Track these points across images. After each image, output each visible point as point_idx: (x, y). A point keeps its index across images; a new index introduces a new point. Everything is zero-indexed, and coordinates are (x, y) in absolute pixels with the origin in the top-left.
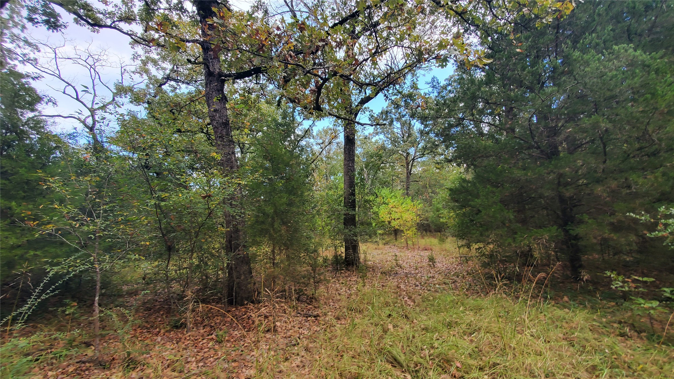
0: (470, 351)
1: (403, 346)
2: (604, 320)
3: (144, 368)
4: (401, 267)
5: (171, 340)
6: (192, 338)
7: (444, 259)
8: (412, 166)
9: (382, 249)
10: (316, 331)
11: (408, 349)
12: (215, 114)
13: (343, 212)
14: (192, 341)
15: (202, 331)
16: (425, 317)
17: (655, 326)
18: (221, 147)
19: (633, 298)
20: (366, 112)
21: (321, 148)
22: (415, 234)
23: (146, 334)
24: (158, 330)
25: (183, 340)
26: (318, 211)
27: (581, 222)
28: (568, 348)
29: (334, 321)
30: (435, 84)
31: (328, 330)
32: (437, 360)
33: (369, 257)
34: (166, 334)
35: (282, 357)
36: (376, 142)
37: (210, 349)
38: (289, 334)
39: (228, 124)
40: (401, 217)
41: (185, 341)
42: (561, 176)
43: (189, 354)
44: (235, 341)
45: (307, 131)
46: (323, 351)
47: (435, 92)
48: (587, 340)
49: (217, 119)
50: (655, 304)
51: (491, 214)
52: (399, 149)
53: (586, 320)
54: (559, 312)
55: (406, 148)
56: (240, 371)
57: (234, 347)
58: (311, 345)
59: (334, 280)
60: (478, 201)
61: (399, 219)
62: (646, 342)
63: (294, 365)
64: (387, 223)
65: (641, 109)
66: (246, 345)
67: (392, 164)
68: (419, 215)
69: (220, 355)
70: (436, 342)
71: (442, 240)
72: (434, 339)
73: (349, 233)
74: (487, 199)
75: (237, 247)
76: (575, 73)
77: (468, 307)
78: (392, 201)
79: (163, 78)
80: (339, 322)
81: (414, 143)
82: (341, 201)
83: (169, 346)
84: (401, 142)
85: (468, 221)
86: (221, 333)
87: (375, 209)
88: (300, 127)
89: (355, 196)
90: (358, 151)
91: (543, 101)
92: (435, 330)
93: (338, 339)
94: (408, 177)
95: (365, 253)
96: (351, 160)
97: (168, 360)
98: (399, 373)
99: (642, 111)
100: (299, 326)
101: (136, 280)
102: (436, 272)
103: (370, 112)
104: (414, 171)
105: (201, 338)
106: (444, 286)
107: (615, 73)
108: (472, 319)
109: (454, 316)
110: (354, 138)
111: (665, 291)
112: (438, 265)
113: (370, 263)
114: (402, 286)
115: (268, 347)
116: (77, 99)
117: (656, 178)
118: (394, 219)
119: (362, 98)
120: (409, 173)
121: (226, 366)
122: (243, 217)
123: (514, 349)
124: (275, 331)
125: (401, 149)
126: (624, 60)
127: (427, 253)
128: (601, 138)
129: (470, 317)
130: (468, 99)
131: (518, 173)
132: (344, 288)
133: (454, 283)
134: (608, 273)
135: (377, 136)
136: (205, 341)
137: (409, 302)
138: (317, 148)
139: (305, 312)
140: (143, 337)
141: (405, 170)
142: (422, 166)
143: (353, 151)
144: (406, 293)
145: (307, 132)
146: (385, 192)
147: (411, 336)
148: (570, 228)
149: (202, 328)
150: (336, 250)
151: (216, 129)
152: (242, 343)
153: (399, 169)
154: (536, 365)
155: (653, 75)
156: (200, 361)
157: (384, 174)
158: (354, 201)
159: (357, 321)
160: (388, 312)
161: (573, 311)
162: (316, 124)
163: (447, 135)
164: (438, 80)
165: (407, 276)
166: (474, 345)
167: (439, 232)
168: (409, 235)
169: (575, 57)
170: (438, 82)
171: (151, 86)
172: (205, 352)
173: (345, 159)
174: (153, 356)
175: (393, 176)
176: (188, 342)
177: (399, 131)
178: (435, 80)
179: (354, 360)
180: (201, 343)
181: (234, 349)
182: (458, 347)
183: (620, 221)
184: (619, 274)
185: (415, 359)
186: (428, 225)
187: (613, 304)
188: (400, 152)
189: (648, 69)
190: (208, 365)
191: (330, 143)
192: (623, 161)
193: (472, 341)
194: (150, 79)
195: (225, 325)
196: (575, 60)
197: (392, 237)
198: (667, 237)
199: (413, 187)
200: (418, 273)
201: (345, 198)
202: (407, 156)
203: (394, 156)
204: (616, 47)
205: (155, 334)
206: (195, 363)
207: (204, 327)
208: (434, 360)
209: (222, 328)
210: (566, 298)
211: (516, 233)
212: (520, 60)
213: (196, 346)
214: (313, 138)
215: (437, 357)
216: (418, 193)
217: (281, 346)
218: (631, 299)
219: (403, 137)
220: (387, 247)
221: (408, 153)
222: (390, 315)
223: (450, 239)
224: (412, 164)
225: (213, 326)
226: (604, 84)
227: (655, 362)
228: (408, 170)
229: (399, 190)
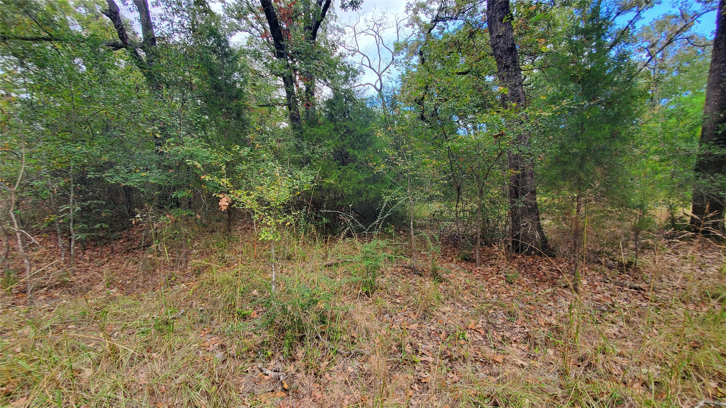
6: (482, 272)
12: (498, 40)
14: (483, 275)
15: (490, 269)
18: (506, 79)
37: (501, 286)
39: (515, 49)
41: (476, 273)
49: (501, 46)
56: (538, 315)
57: (527, 291)
66: (539, 293)
75: (524, 193)
79: (432, 22)
86: (511, 275)
100: (611, 293)
105: (491, 275)
116: (370, 67)
136: (494, 278)
139: (617, 280)
151: (499, 59)
152: (535, 290)
171: (422, 34)
176: (479, 275)
180: (491, 279)
194: (420, 26)
213: (487, 280)
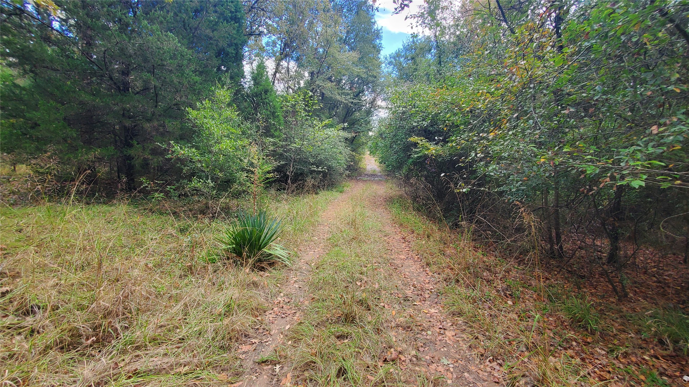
19: (152, 193)
27: (132, 146)
50: (162, 194)
51: (52, 130)
60: (38, 114)
74: (48, 114)
111: (167, 187)
134: (142, 179)
211: (77, 150)
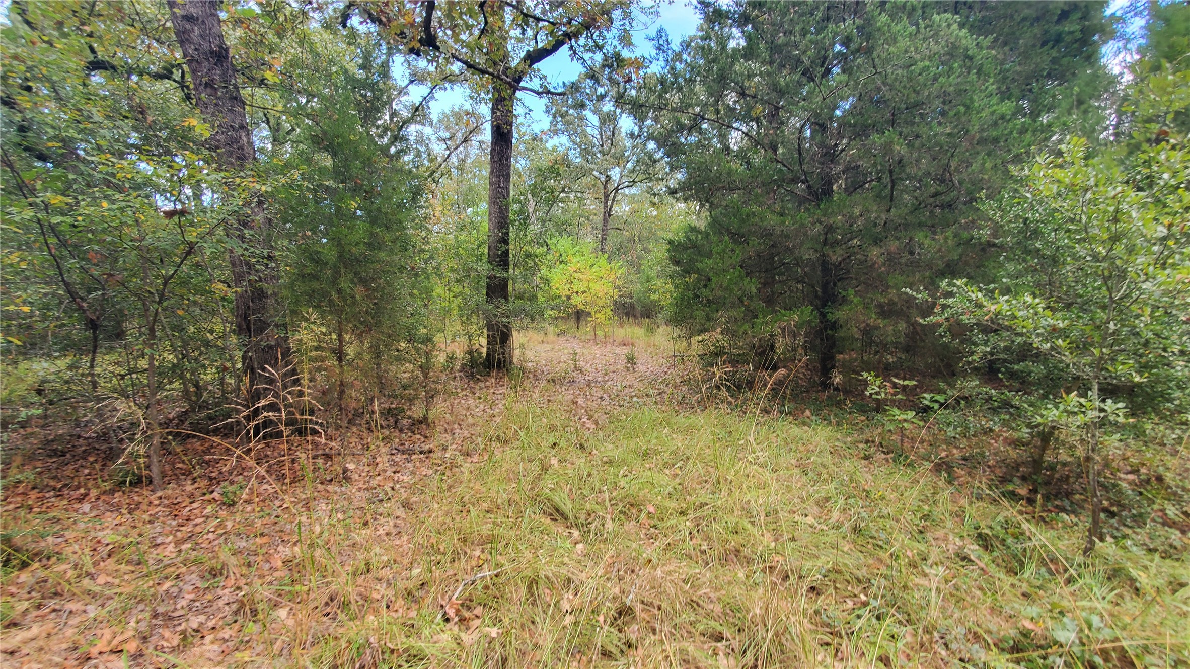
0: (670, 489)
1: (571, 490)
2: (849, 439)
3: (50, 563)
4: (581, 372)
5: (117, 508)
6: (166, 502)
7: (650, 360)
8: (613, 200)
9: (553, 342)
10: (425, 476)
11: (579, 492)
12: (188, 26)
13: (485, 273)
14: (168, 506)
15: (189, 488)
16: (611, 446)
17: (905, 445)
18: (211, 109)
19: (887, 408)
20: (534, 79)
21: (448, 148)
22: (609, 319)
23: (53, 500)
24: (82, 491)
25: (144, 507)
26: (437, 268)
27: (844, 300)
28: (800, 477)
29: (460, 459)
30: (661, 42)
31: (448, 473)
32: (621, 505)
33: (530, 355)
34: (103, 498)
35: (358, 521)
36: (555, 149)
37: (208, 517)
38: (374, 483)
39: (226, 57)
40: (589, 289)
41: (150, 508)
42: (830, 229)
43: (158, 529)
44: (264, 501)
45: (417, 109)
46: (436, 506)
47: (661, 59)
48: (824, 466)
49: (196, 40)
50: (911, 414)
51: (725, 284)
52: (592, 166)
53: (828, 440)
54: (796, 431)
55: (605, 166)
56: (272, 551)
57: (262, 510)
58: (414, 499)
59: (464, 393)
61: (585, 292)
62: (892, 464)
63: (381, 532)
64: (564, 298)
65: (948, 130)
66: (285, 506)
67: (579, 195)
68: (618, 287)
69: (229, 527)
70: (622, 480)
71: (651, 331)
72: (620, 475)
73: (495, 312)
74: (722, 259)
75: (262, 326)
76: (875, 55)
77: (675, 427)
78: (574, 260)
80: (469, 459)
81: (619, 159)
82: (482, 254)
83: (110, 519)
84: (598, 155)
85: (691, 296)
86: (231, 488)
87: (544, 271)
88: (404, 99)
89: (508, 244)
90: (519, 163)
91: (824, 99)
92: (624, 462)
93: (464, 485)
94: (605, 221)
95: (522, 346)
96: (503, 176)
97: (108, 545)
98: (561, 529)
99: (949, 135)
100: (394, 469)
101: (23, 398)
102: (636, 378)
103: (541, 78)
104: (617, 210)
105: (188, 500)
106: (645, 399)
107: (927, 63)
108: (680, 445)
109: (654, 441)
110: (510, 132)
111: (924, 398)
112: (641, 367)
113: (530, 365)
114: (580, 401)
115: (330, 506)
117: (946, 238)
118: (577, 293)
119: (528, 51)
120: (608, 214)
121: (243, 544)
122: (273, 269)
123: (731, 482)
124: (347, 479)
125: (596, 167)
126: (943, 43)
127: (625, 350)
128: (891, 172)
129: (679, 442)
130: (714, 80)
131: (772, 220)
132: (482, 407)
133: (660, 394)
134: (865, 374)
135: (556, 137)
136: (195, 505)
137: (589, 424)
138: (439, 149)
139: (407, 446)
140: (44, 507)
141: (602, 207)
142: (630, 203)
143: (508, 158)
144: (586, 411)
145: (419, 112)
146: (563, 243)
147: (586, 474)
148: (830, 310)
149: (189, 482)
150: (470, 341)
151: (194, 65)
152: (278, 503)
153: (593, 206)
154: (756, 502)
155: (973, 76)
156: (184, 541)
157: (564, 211)
158: (506, 253)
159: (498, 455)
160: (552, 440)
161: (814, 429)
162: (436, 95)
163: (673, 144)
164: (667, 35)
165: (589, 385)
166: (678, 480)
167: (648, 317)
168: (599, 320)
169: (879, 24)
170: (667, 41)
172: (196, 525)
173: (492, 172)
174: (70, 541)
175: (580, 217)
176: (157, 510)
177: (596, 132)
178: (663, 34)
179: (489, 515)
180: (188, 509)
181: (262, 513)
182: (652, 484)
183: (892, 303)
184: (877, 376)
185: (588, 506)
186: (632, 306)
187: (863, 418)
188: (594, 173)
189: (969, 64)
190: (203, 545)
191: (465, 140)
192: (911, 212)
193: (675, 476)
195: (241, 474)
196: (879, 30)
197: (572, 323)
198: (941, 325)
199: (613, 238)
200: (608, 380)
201: (489, 248)
202: (606, 182)
203: (584, 180)
204: (936, 17)
205: (77, 499)
206: (172, 545)
207: (194, 481)
208: (617, 505)
209: (236, 479)
210: (808, 413)
211: (756, 317)
212: (802, 15)
213: (176, 516)
214: (431, 125)
215: (621, 501)
216: (620, 250)
217: (356, 504)
218: (886, 411)
219: (602, 146)
220: (562, 339)
221: (607, 176)
222: (555, 444)
223: (663, 329)
224: (614, 197)
225: (215, 478)
226: (910, 79)
227: (896, 488)
228: (606, 207)
229: (589, 241)
